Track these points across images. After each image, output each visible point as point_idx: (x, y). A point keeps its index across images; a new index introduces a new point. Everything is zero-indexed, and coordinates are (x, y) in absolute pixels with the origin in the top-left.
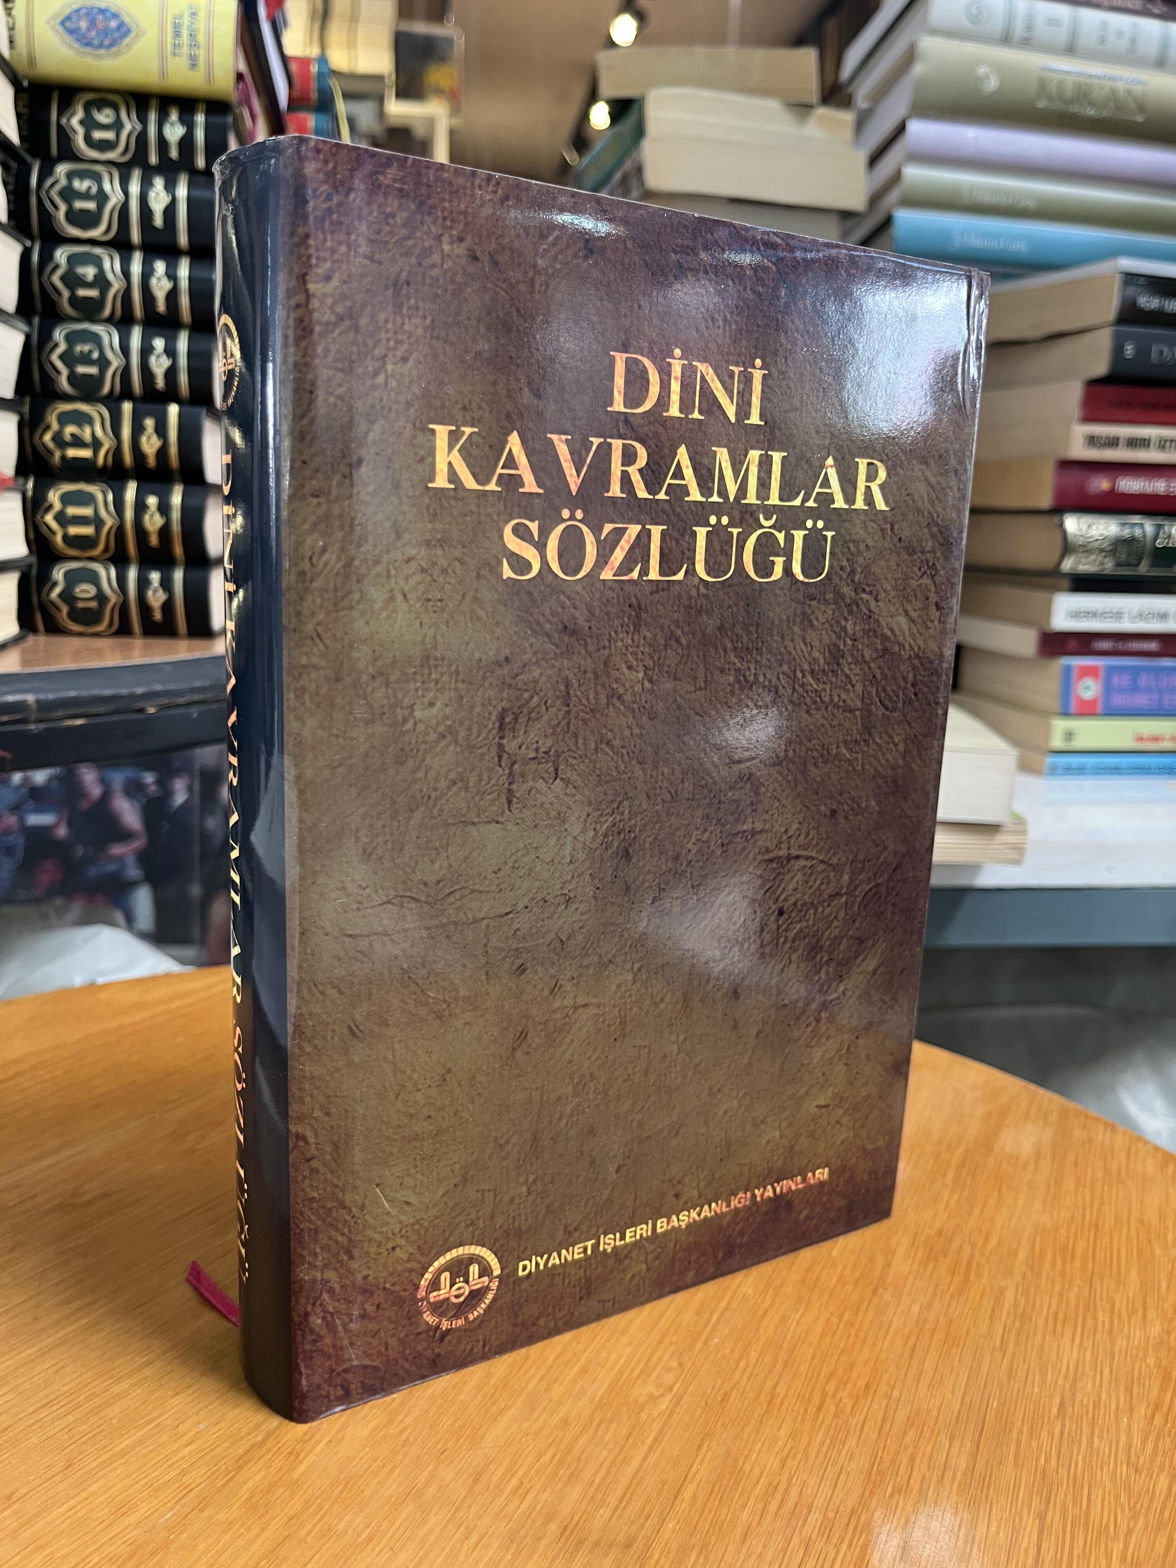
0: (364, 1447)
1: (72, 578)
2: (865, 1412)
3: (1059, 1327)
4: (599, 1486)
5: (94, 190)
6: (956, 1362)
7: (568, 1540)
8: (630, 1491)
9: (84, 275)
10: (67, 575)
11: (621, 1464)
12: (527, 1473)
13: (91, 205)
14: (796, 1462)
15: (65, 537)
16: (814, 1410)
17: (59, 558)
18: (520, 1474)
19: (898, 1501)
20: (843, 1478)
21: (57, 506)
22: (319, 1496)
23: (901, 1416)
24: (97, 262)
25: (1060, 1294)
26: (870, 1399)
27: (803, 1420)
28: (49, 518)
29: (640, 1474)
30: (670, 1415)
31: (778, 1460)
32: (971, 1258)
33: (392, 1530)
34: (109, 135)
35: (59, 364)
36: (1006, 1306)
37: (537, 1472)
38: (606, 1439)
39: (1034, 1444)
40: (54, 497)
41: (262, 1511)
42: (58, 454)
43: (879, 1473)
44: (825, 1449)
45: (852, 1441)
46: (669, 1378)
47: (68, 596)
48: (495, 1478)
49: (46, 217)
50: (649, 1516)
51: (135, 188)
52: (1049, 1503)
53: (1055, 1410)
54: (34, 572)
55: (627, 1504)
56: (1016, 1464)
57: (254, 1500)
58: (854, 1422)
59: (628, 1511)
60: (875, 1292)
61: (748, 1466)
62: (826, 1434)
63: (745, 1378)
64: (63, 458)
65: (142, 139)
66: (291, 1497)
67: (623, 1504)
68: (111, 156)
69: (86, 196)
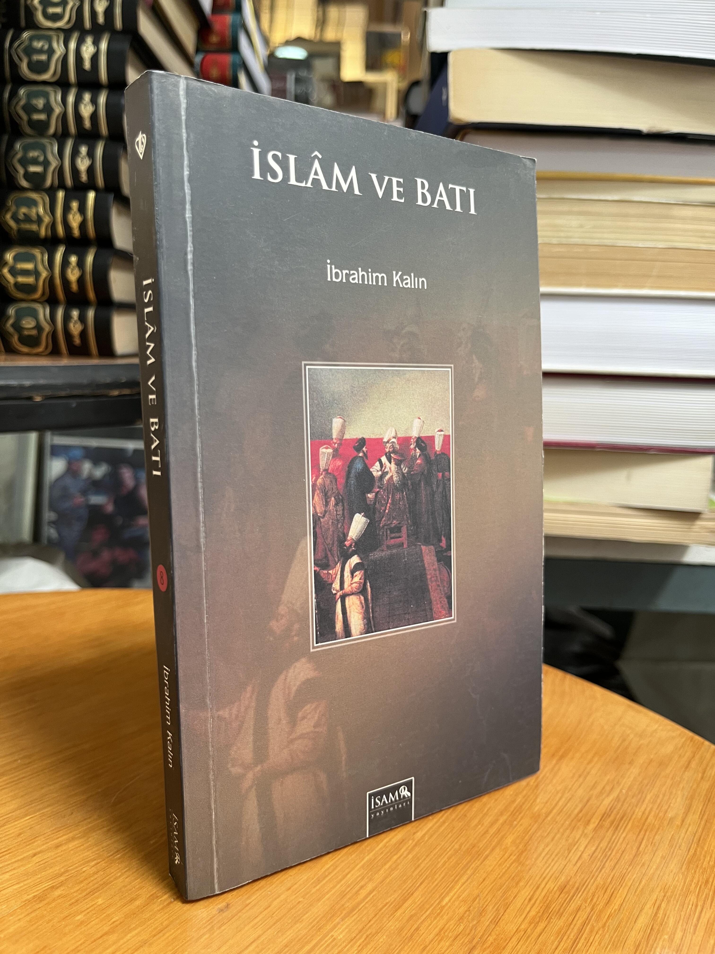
1: (19, 314)
5: (46, 47)
9: (36, 105)
10: (17, 312)
13: (44, 57)
15: (16, 285)
17: (13, 300)
21: (11, 263)
24: (46, 96)
28: (5, 271)
34: (58, 10)
35: (18, 166)
40: (9, 256)
42: (15, 228)
47: (17, 326)
49: (15, 68)
64: (20, 230)
65: (80, 12)
68: (60, 24)
69: (40, 51)
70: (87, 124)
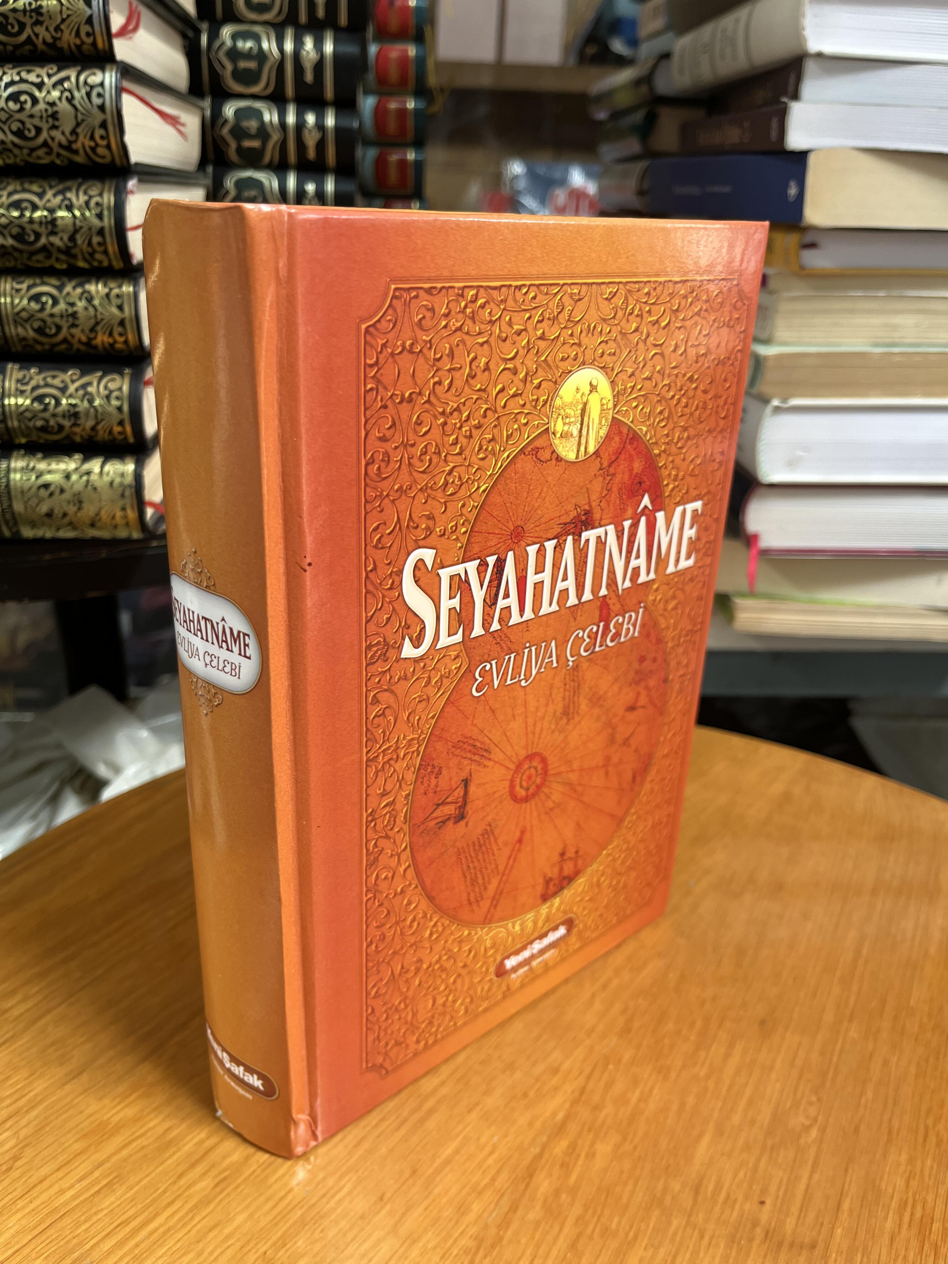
4: (783, 1198)
5: (255, 50)
7: (771, 1241)
8: (806, 1204)
9: (248, 129)
11: (794, 1182)
12: (730, 1188)
13: (253, 65)
14: (916, 1183)
16: (922, 1140)
18: (725, 1188)
24: (259, 114)
27: (915, 1148)
29: (810, 1190)
30: (821, 1143)
31: (903, 1181)
37: (738, 1186)
41: (556, 1212)
46: (813, 1111)
48: (710, 1190)
49: (215, 77)
50: (822, 1225)
51: (289, 45)
55: (805, 1214)
59: (808, 1220)
61: (883, 1185)
63: (868, 1113)
68: (268, 17)
69: (248, 55)
70: (311, 154)
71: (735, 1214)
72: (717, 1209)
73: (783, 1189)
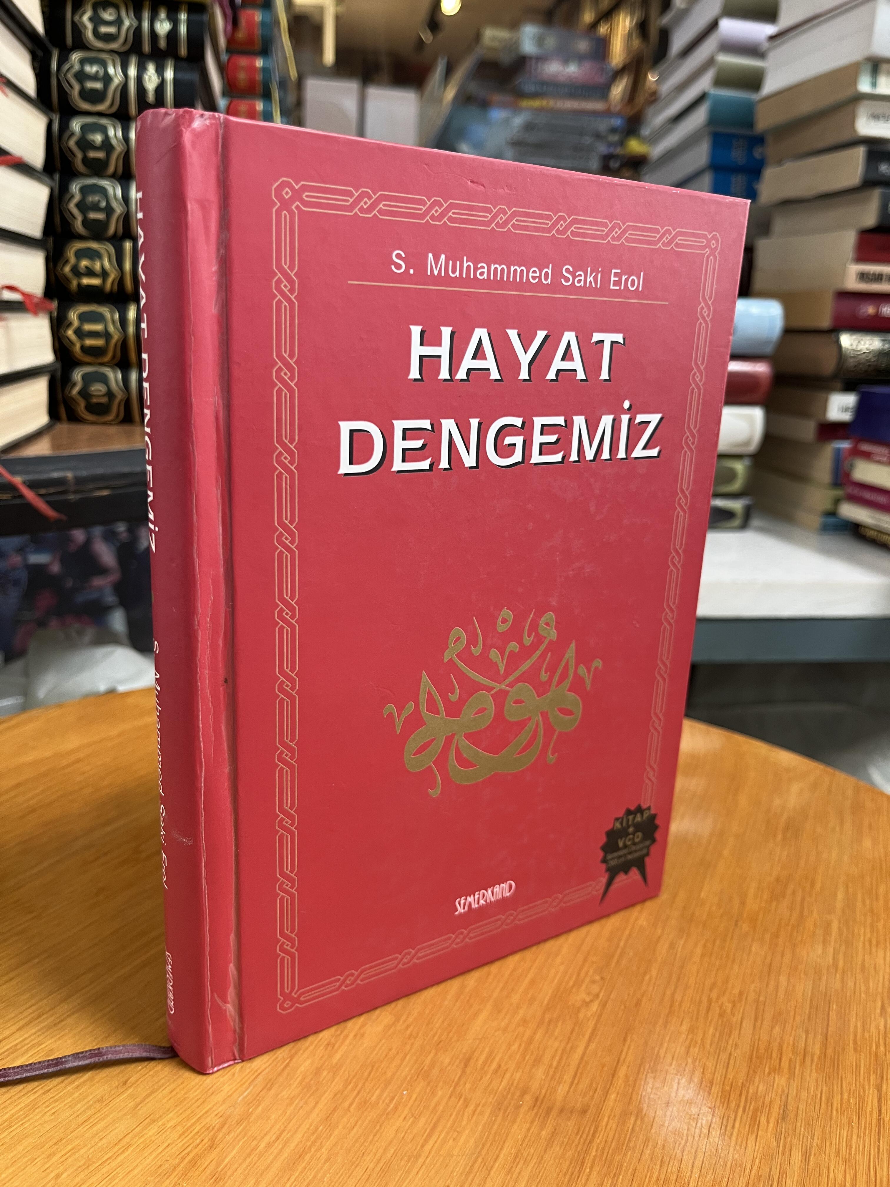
0: (381, 1040)
1: (88, 379)
2: (741, 1013)
3: (874, 949)
4: (556, 1068)
5: (102, 73)
6: (802, 976)
7: (540, 1107)
8: (580, 1071)
9: (93, 141)
10: (84, 377)
11: (570, 1052)
12: (502, 1059)
13: (98, 85)
14: (696, 1050)
15: (82, 348)
16: (704, 1011)
17: (78, 363)
18: (497, 1059)
19: (774, 1078)
20: (732, 1061)
21: (76, 323)
22: (354, 1077)
23: (768, 1016)
24: (104, 130)
25: (872, 926)
26: (743, 1002)
27: (697, 1019)
28: (70, 333)
29: (585, 1059)
30: (600, 1015)
31: (683, 1049)
32: (803, 899)
33: (411, 1102)
34: (112, 30)
35: (75, 211)
36: (834, 934)
37: (510, 1057)
38: (556, 1033)
39: (867, 1035)
40: (73, 316)
41: (314, 1088)
42: (75, 283)
43: (757, 1057)
44: (716, 1040)
45: (735, 1034)
46: (595, 988)
47: (84, 393)
48: (481, 1061)
49: (63, 95)
50: (596, 1090)
51: (132, 72)
52: (882, 1078)
53: (878, 1011)
54: (59, 374)
55: (579, 1081)
56: (855, 1050)
57: (307, 1080)
58: (735, 1019)
59: (580, 1087)
60: (736, 924)
61: (662, 1054)
62: (716, 1030)
63: (651, 988)
64: (79, 285)
65: (138, 31)
66: (334, 1077)
67: (576, 1082)
68: (114, 46)
69: (95, 78)
71: (504, 1083)
72: (486, 1079)
73: (557, 1058)
